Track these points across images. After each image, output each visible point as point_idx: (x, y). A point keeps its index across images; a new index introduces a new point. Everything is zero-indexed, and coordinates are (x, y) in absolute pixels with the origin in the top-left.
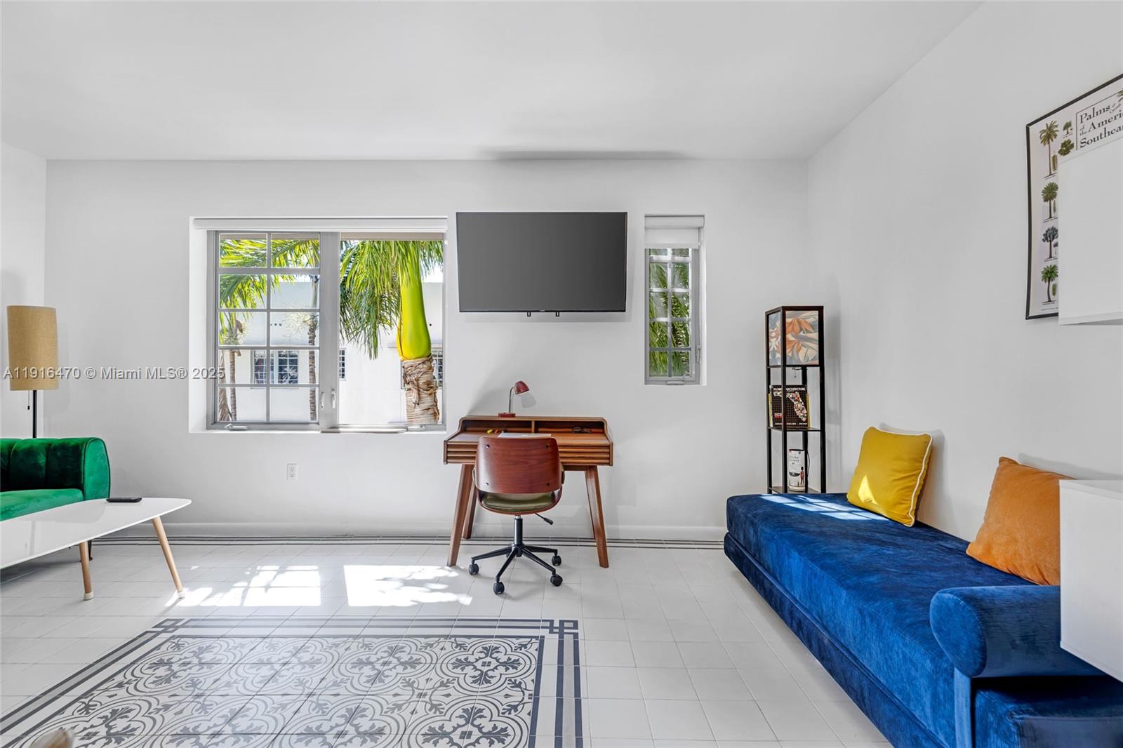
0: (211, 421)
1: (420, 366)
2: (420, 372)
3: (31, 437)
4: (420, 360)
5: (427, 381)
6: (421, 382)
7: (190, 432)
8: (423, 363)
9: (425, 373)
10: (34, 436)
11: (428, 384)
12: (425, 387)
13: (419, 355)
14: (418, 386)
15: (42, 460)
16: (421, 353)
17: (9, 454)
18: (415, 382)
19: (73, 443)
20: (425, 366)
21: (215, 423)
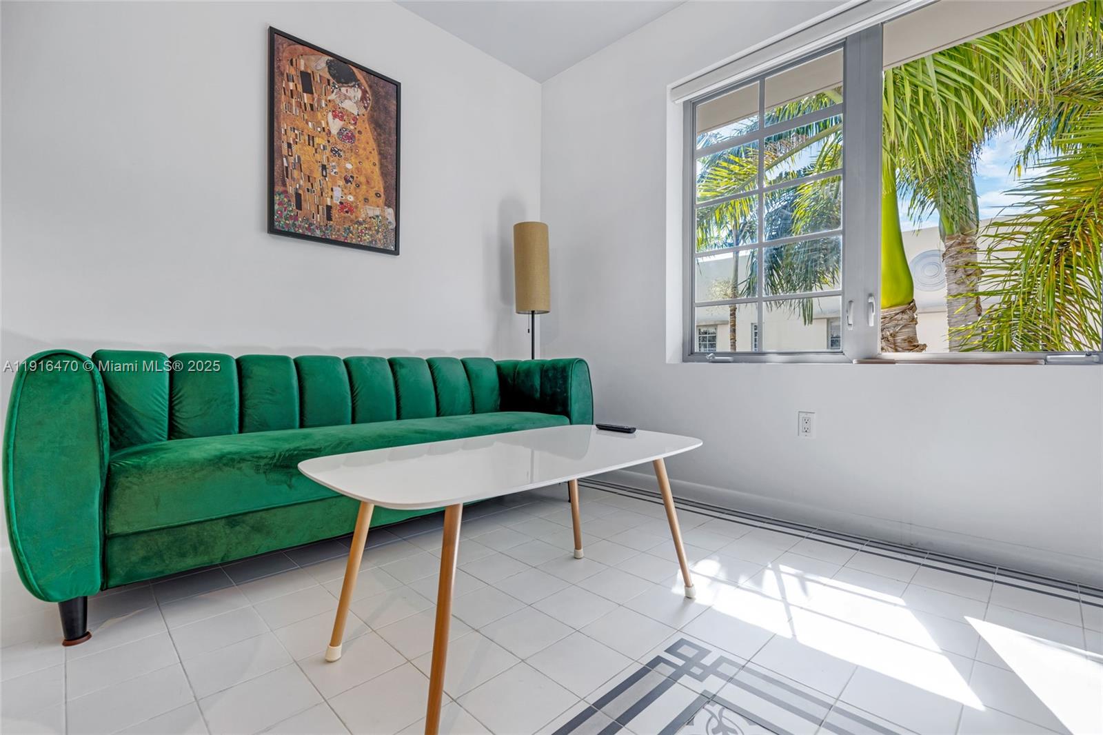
0: (688, 352)
1: (899, 316)
2: (897, 325)
3: (531, 359)
4: (898, 309)
5: (908, 338)
6: (899, 338)
7: (667, 362)
8: (903, 312)
9: (905, 326)
10: (533, 357)
11: (910, 342)
12: (906, 345)
13: (894, 303)
14: (895, 344)
15: (537, 382)
16: (899, 300)
17: (514, 374)
18: (890, 338)
19: (561, 364)
20: (905, 316)
21: (692, 354)
